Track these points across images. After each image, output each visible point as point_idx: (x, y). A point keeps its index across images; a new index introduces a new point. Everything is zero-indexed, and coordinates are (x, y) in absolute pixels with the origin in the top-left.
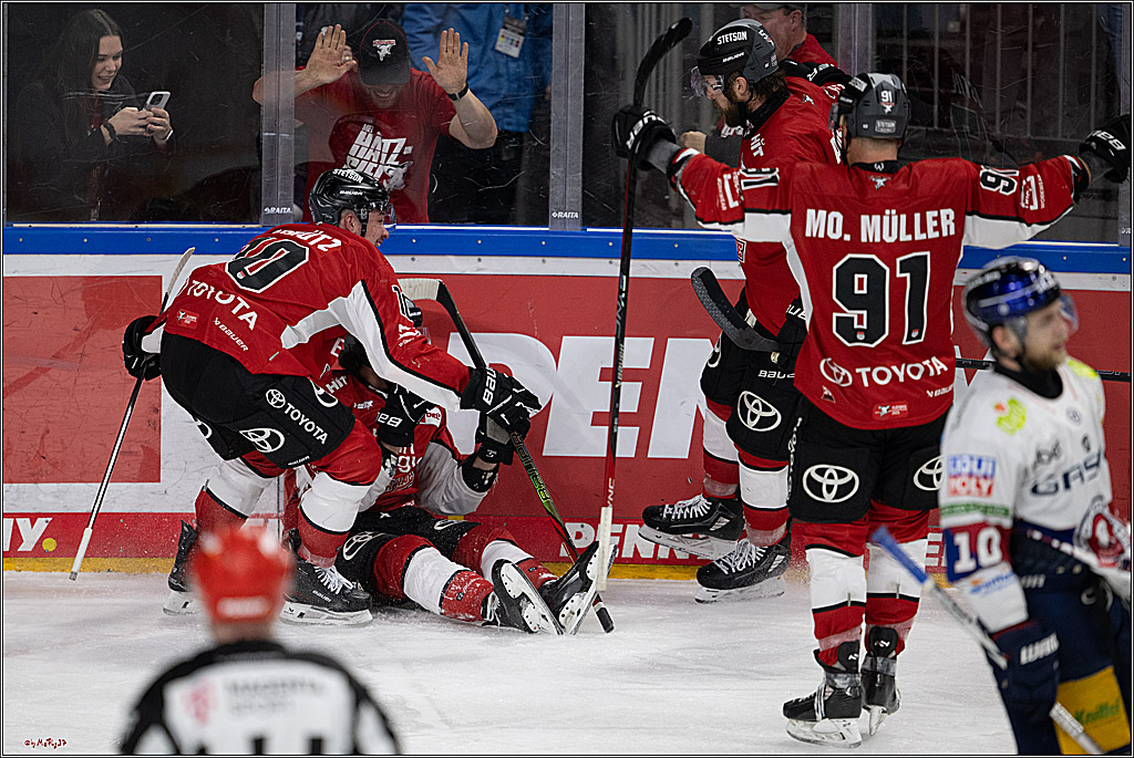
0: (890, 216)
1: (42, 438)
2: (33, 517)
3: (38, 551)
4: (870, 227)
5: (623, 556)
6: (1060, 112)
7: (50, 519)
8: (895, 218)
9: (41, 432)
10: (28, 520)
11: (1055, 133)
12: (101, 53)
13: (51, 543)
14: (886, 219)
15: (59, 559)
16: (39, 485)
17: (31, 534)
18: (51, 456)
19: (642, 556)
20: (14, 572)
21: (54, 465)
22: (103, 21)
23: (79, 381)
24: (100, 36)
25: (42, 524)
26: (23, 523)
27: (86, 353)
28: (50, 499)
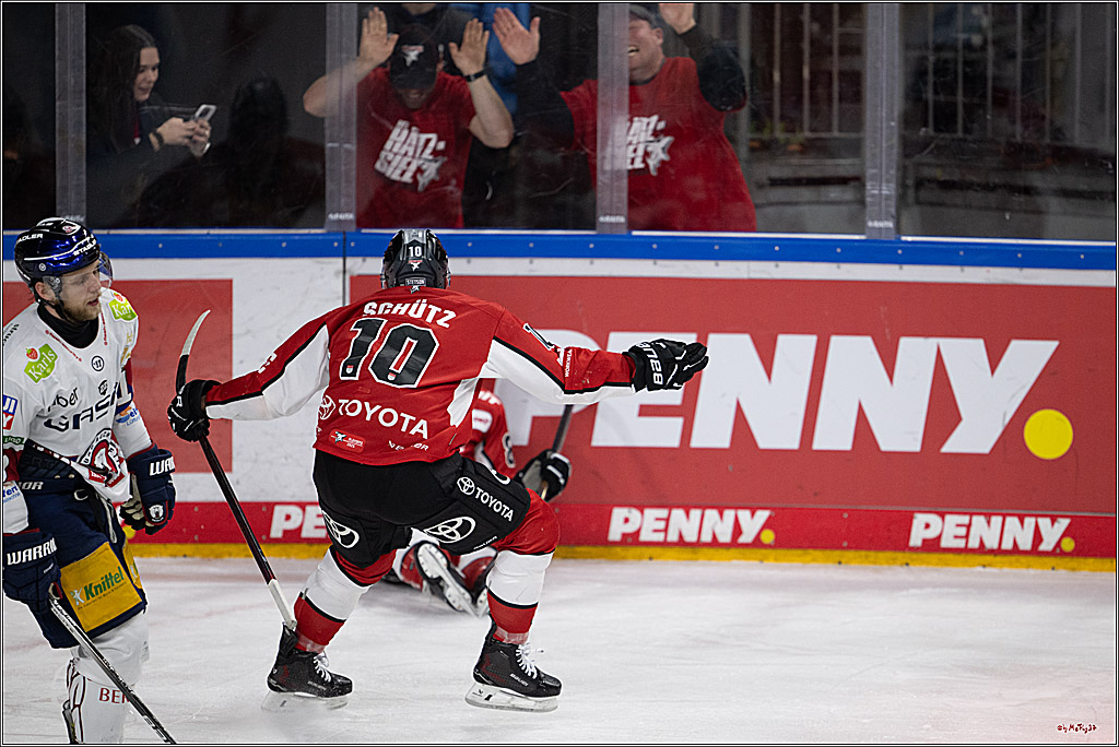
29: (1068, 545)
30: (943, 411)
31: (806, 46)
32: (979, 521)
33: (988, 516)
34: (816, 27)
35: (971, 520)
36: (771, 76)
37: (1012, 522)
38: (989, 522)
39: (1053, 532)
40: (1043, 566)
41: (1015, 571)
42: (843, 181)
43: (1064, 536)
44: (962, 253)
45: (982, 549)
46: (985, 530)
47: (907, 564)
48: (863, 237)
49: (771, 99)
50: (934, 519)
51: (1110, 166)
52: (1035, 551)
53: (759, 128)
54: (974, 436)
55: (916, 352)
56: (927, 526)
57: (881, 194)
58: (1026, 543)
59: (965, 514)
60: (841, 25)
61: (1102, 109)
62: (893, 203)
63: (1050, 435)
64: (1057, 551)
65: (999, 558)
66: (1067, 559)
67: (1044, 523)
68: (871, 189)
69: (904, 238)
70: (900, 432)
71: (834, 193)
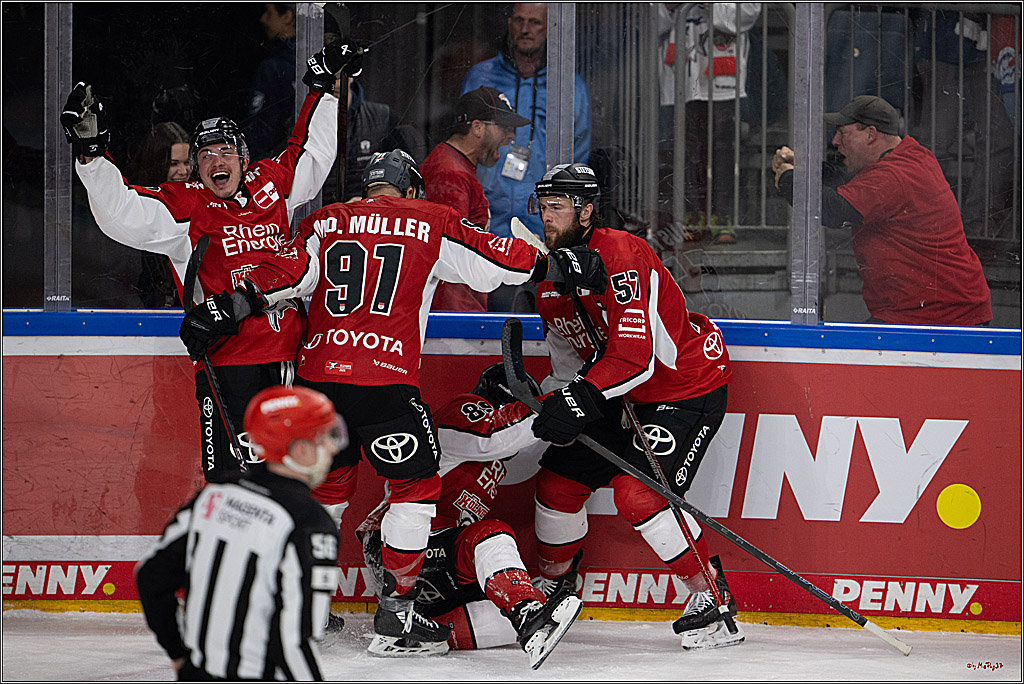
0: (375, 217)
1: (103, 496)
2: (95, 565)
3: (99, 594)
4: (357, 224)
5: (608, 601)
6: (986, 214)
7: (109, 567)
8: (378, 220)
9: (102, 490)
10: (90, 567)
11: (982, 234)
12: (173, 158)
13: (111, 587)
14: (371, 219)
15: (117, 602)
16: (101, 537)
17: (93, 580)
18: (111, 512)
19: (624, 601)
20: (78, 612)
21: (113, 520)
22: (175, 132)
23: (134, 447)
24: (173, 143)
25: (102, 570)
26: (86, 570)
27: (141, 422)
28: (110, 549)
29: (977, 609)
30: (862, 483)
31: (737, 145)
32: (894, 586)
33: (903, 583)
34: (746, 127)
35: (886, 585)
36: (706, 172)
37: (925, 587)
38: (903, 588)
39: (962, 597)
40: (953, 629)
41: (926, 632)
42: (770, 270)
43: (971, 602)
44: (879, 338)
45: (897, 612)
46: (900, 595)
47: (828, 626)
48: (789, 323)
49: (705, 194)
50: (852, 584)
51: (1017, 259)
52: (946, 614)
53: (694, 221)
54: (890, 507)
55: (837, 430)
56: (847, 590)
57: (805, 283)
58: (937, 607)
59: (882, 579)
60: (768, 125)
61: (1009, 205)
62: (815, 291)
63: (960, 507)
64: (966, 615)
65: (912, 621)
66: (974, 622)
67: (955, 588)
68: (797, 279)
69: (826, 324)
70: (823, 503)
71: (762, 281)
